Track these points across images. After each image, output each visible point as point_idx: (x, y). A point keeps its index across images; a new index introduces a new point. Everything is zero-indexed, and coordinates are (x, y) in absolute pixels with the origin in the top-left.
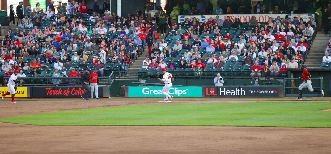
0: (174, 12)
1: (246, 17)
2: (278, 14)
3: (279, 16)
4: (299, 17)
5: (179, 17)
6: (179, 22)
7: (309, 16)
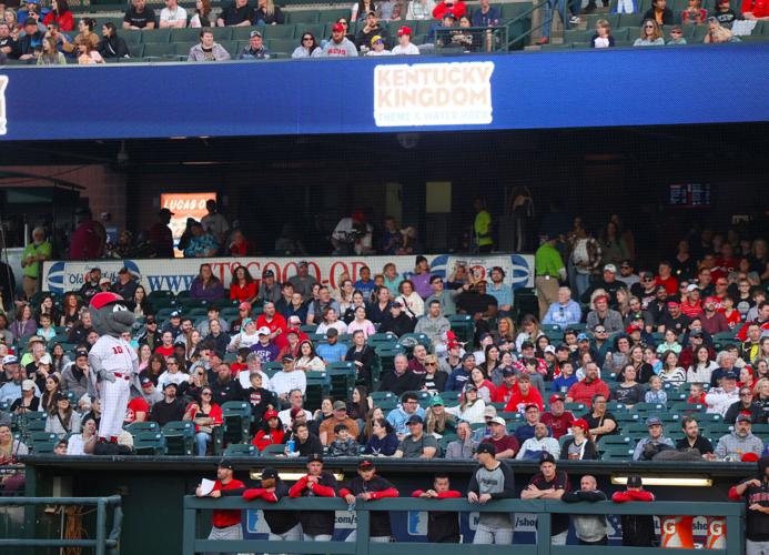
0: (36, 247)
1: (286, 269)
2: (391, 257)
3: (391, 264)
4: (478, 267)
5: (48, 265)
6: (45, 288)
7: (514, 263)
